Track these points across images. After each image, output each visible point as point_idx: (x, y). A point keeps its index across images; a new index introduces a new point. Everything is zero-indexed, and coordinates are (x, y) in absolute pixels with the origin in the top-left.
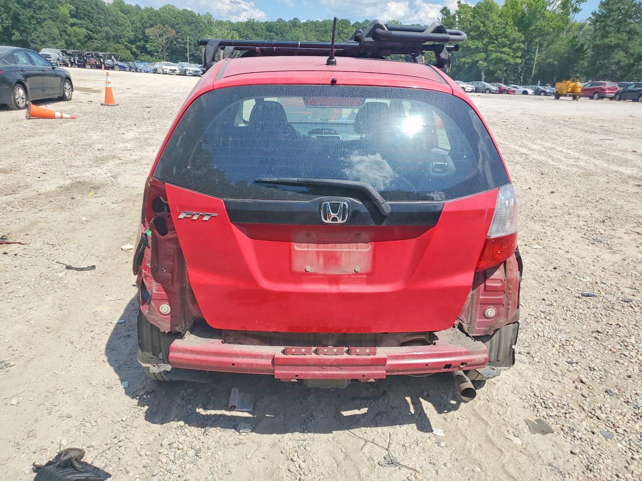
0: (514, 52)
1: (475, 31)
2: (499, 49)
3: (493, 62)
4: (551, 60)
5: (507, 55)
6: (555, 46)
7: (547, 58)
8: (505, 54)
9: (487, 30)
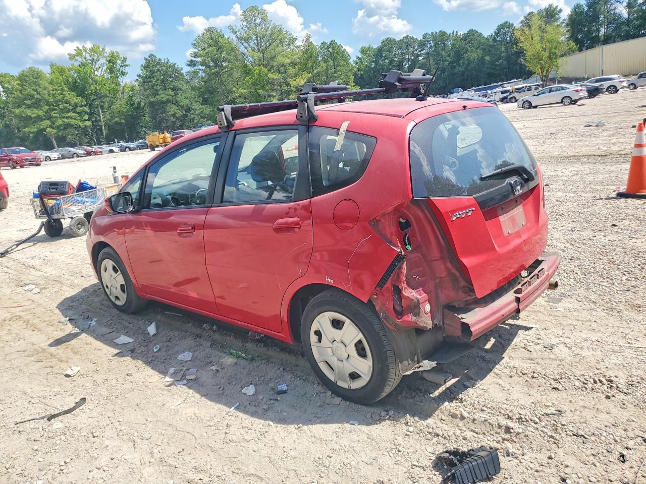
0: (80, 116)
1: (31, 100)
2: (63, 115)
3: (62, 128)
4: (116, 119)
5: (75, 119)
6: (116, 106)
7: (112, 117)
8: (72, 119)
9: (42, 97)
